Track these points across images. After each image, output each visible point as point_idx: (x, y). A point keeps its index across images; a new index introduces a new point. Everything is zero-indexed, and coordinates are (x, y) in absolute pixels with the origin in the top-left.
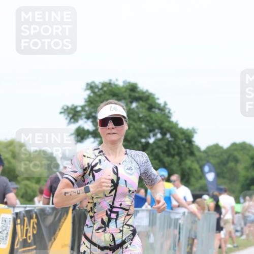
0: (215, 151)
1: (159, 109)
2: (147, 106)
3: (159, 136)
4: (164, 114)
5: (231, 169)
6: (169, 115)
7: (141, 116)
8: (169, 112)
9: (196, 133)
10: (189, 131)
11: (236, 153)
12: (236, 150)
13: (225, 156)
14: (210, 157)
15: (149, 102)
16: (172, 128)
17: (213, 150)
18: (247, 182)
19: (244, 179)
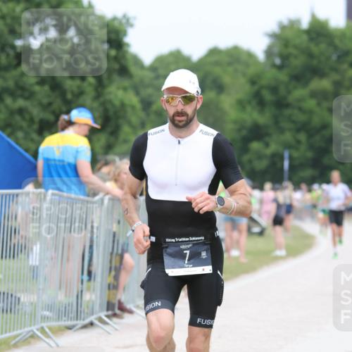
9: (132, 25)
10: (116, 22)
17: (169, 64)
18: (244, 133)
19: (236, 126)
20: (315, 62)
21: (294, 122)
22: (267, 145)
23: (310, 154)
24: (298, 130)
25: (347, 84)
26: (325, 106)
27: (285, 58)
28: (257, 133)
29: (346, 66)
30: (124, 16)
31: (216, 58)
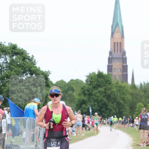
1: (29, 60)
2: (22, 58)
3: (29, 75)
4: (32, 63)
5: (70, 95)
6: (35, 63)
7: (19, 63)
8: (34, 61)
9: (50, 74)
10: (46, 73)
11: (73, 86)
12: (73, 84)
13: (67, 87)
15: (23, 55)
16: (36, 71)
17: (60, 84)
18: (80, 102)
19: (78, 100)
20: (99, 83)
21: (94, 99)
22: (87, 105)
23: (98, 108)
24: (95, 102)
25: (108, 89)
26: (102, 95)
27: (91, 82)
28: (84, 102)
29: (107, 84)
30: (48, 71)
31: (73, 82)
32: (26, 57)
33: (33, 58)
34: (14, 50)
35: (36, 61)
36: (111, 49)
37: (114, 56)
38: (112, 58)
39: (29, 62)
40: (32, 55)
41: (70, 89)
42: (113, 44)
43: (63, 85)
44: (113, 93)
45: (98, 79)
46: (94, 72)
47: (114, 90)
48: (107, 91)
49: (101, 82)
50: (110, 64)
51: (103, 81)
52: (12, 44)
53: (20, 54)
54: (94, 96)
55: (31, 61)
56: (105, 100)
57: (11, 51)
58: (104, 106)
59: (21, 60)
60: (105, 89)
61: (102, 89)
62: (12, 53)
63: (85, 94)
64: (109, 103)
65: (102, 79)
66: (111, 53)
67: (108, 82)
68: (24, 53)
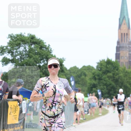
0: (74, 70)
1: (46, 48)
2: (39, 47)
3: (46, 62)
4: (48, 51)
5: (83, 79)
6: (51, 51)
7: (36, 52)
8: (51, 50)
9: (65, 60)
10: (61, 60)
11: (85, 71)
12: (85, 69)
13: (80, 73)
14: (72, 73)
15: (41, 45)
17: (73, 69)
18: (91, 86)
19: (89, 84)
20: (108, 69)
21: (103, 83)
22: (97, 89)
23: (107, 91)
24: (104, 85)
25: (115, 74)
26: (111, 79)
27: (101, 68)
28: (94, 86)
29: (116, 70)
30: (63, 58)
31: (84, 68)
32: (43, 46)
33: (50, 47)
34: (32, 40)
35: (52, 50)
36: (119, 39)
37: (121, 45)
38: (120, 47)
39: (46, 50)
40: (49, 45)
41: (82, 74)
42: (120, 34)
43: (75, 71)
44: (121, 78)
45: (106, 66)
46: (104, 59)
47: (121, 75)
48: (115, 76)
49: (110, 68)
50: (118, 53)
51: (111, 67)
52: (31, 34)
53: (38, 43)
54: (103, 81)
55: (48, 50)
56: (113, 84)
57: (30, 41)
58: (112, 90)
59: (38, 49)
60: (114, 74)
61: (111, 74)
62: (31, 42)
63: (95, 79)
64: (116, 86)
65: (110, 66)
66: (118, 43)
67: (116, 68)
68: (41, 43)
